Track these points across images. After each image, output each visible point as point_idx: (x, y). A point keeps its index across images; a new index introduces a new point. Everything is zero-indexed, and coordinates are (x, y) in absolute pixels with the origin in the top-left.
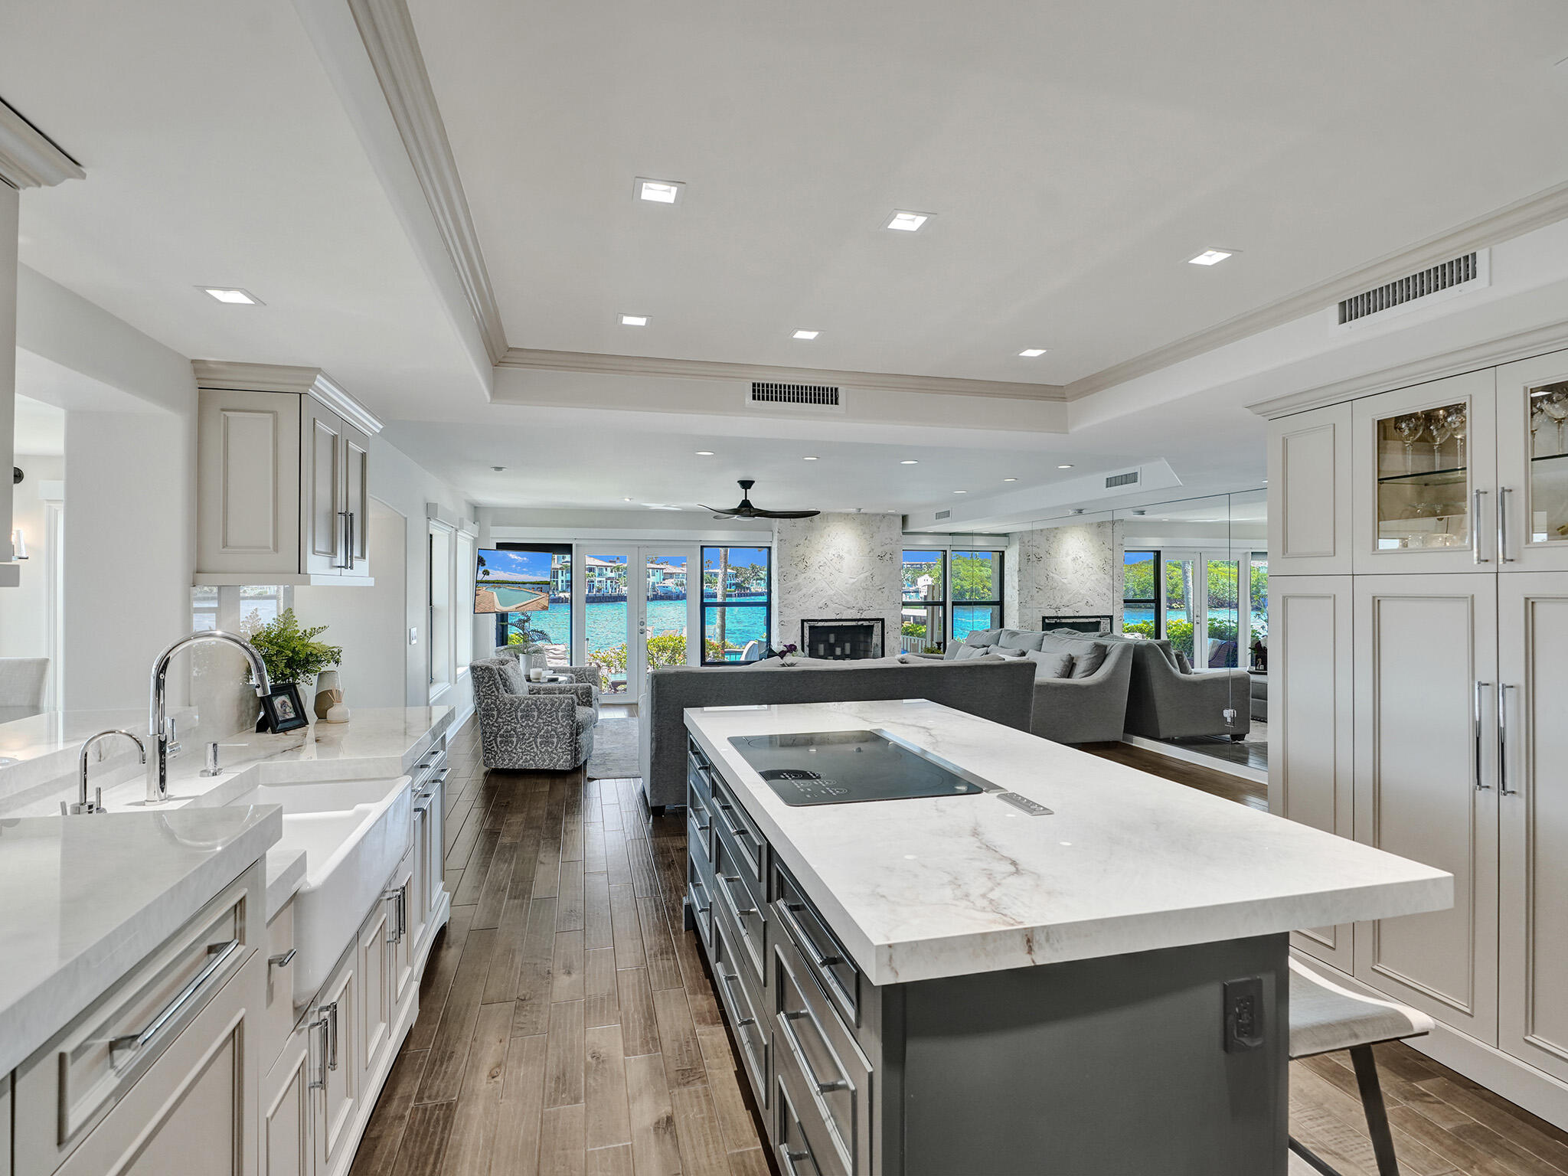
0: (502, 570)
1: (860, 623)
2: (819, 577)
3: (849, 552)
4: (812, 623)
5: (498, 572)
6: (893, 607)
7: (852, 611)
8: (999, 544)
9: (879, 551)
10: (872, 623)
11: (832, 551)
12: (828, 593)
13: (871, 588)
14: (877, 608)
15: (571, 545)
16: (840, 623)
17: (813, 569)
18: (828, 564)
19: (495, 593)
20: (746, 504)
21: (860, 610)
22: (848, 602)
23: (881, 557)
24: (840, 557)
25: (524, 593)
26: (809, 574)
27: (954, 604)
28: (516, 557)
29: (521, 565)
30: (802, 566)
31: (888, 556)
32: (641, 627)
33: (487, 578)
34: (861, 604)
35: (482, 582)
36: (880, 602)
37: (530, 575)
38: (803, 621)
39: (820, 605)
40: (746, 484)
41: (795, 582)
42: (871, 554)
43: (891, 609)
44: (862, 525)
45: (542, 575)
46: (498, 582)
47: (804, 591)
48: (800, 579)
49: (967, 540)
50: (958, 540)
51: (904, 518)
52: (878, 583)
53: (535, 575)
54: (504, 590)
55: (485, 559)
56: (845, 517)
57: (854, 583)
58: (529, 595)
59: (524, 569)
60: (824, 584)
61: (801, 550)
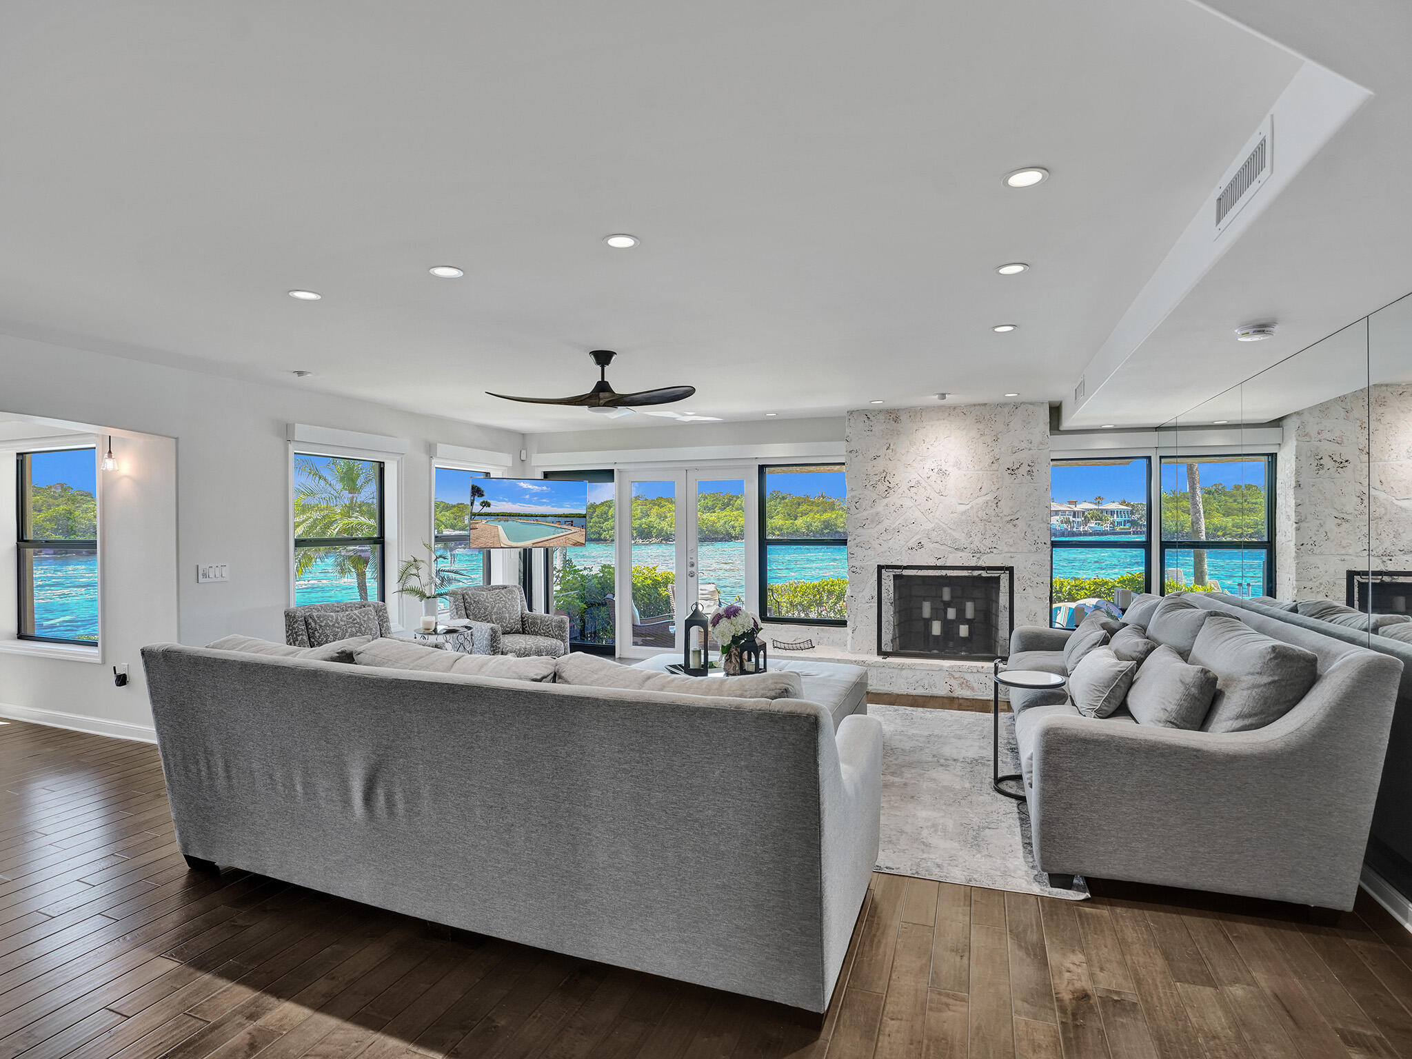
0: (509, 501)
1: (976, 573)
2: (908, 503)
3: (957, 464)
4: (898, 572)
5: (504, 503)
6: (1033, 548)
7: (961, 554)
8: (1264, 441)
9: (1008, 461)
10: (995, 574)
11: (929, 464)
12: (922, 528)
13: (993, 519)
14: (1006, 550)
15: (613, 470)
16: (943, 573)
17: (900, 491)
18: (924, 484)
19: (500, 527)
20: (603, 386)
21: (975, 552)
22: (955, 540)
23: (1012, 471)
24: (943, 473)
25: (546, 527)
26: (894, 499)
27: (1164, 545)
28: (530, 487)
29: (540, 495)
30: (882, 487)
31: (1025, 469)
32: (690, 569)
33: (486, 510)
34: (977, 542)
35: (480, 515)
36: (1011, 541)
37: (553, 507)
38: (880, 568)
39: (910, 544)
40: (603, 358)
41: (873, 511)
42: (995, 466)
43: (1030, 552)
44: (978, 421)
45: (572, 507)
46: (504, 515)
47: (886, 524)
48: (880, 507)
49: (1185, 438)
50: (1168, 438)
51: (1055, 411)
52: (1006, 511)
53: (562, 507)
54: (511, 523)
55: (482, 489)
56: (952, 411)
57: (964, 513)
58: (554, 529)
59: (544, 500)
60: (918, 514)
61: (881, 464)
